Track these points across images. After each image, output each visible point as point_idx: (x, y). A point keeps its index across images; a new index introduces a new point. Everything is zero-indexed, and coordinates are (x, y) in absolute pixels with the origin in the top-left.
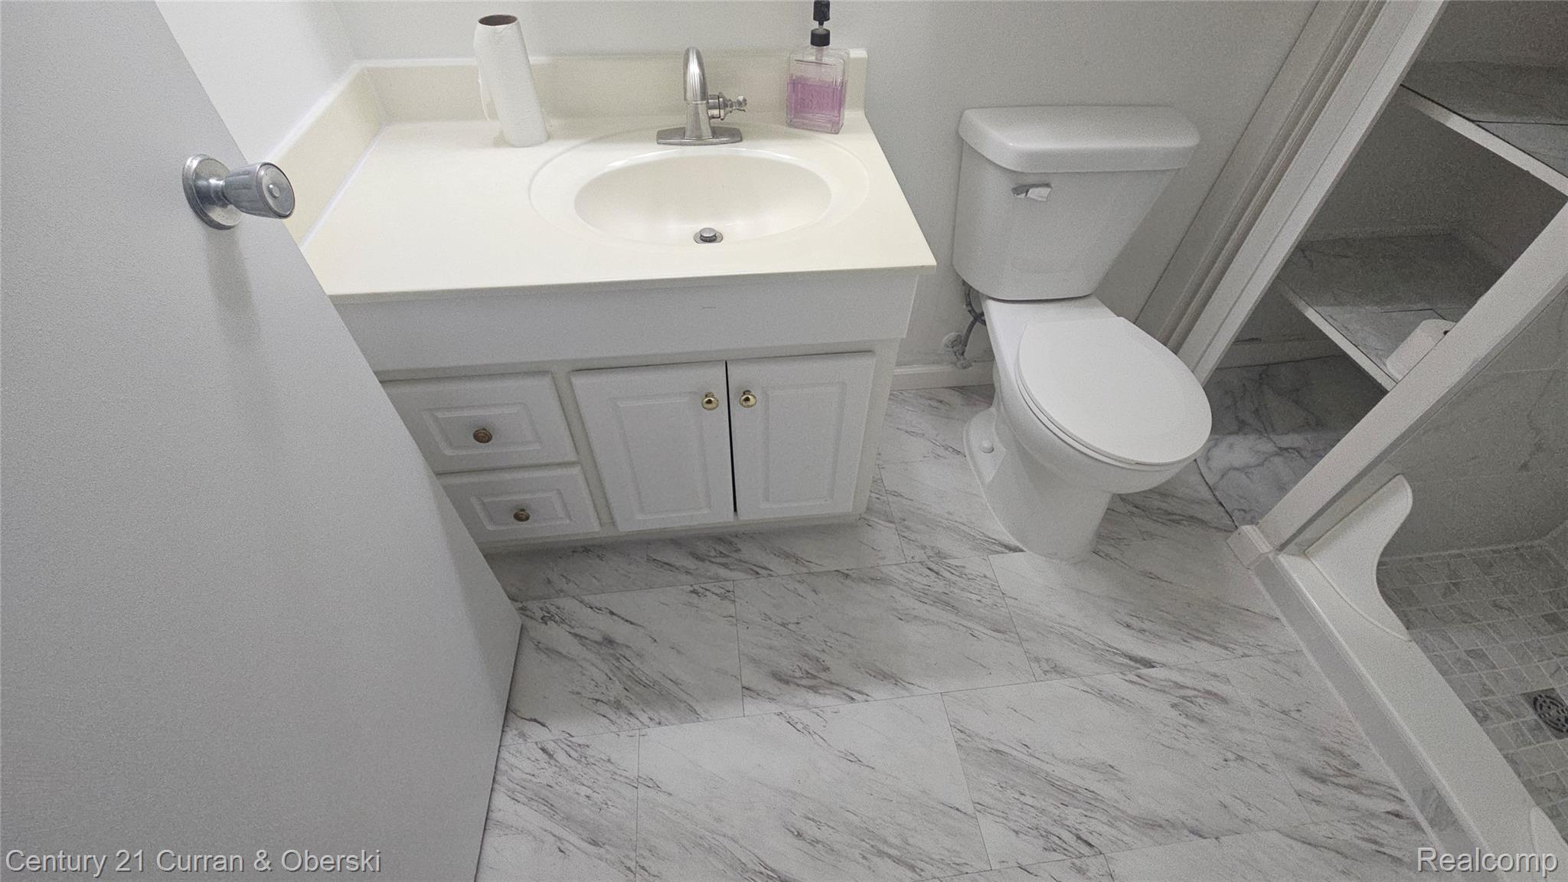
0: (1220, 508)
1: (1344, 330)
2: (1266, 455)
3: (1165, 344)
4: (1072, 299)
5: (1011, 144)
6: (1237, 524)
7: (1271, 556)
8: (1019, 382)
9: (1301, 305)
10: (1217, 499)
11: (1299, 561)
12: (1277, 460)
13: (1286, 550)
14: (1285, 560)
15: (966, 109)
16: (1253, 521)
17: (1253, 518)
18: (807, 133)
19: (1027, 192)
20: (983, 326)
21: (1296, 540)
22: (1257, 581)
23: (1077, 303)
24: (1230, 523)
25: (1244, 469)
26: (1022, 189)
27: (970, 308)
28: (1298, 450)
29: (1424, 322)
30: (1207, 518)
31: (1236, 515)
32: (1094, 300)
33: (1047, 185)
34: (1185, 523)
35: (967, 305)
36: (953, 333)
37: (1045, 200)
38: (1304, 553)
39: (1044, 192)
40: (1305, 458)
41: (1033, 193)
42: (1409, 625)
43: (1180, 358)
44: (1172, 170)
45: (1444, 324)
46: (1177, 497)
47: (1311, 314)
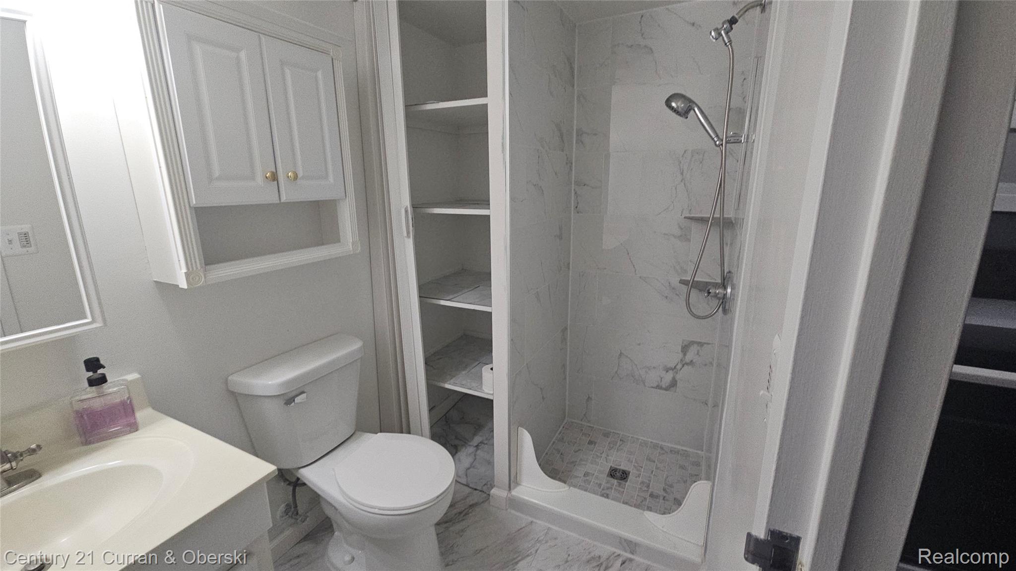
0: (477, 491)
1: (462, 386)
2: (473, 454)
3: (402, 432)
4: (348, 439)
5: (270, 383)
6: (488, 493)
7: (509, 495)
8: (351, 502)
9: (442, 385)
10: (473, 488)
11: (518, 488)
12: (479, 452)
13: (512, 488)
14: (514, 493)
15: (228, 377)
16: (492, 487)
17: (491, 485)
18: (111, 441)
19: (294, 400)
20: (305, 486)
21: (511, 481)
22: (513, 512)
23: (351, 440)
24: (485, 495)
25: (472, 466)
26: (290, 401)
27: (288, 482)
28: (482, 443)
29: (483, 369)
30: (476, 501)
31: (485, 489)
32: (358, 433)
33: (303, 392)
34: (470, 511)
35: (284, 482)
36: (282, 506)
37: (306, 400)
38: (517, 484)
39: (304, 396)
40: (486, 444)
41: (298, 400)
42: (565, 482)
43: (414, 434)
44: (359, 359)
45: (490, 366)
46: (458, 502)
47: (447, 386)
